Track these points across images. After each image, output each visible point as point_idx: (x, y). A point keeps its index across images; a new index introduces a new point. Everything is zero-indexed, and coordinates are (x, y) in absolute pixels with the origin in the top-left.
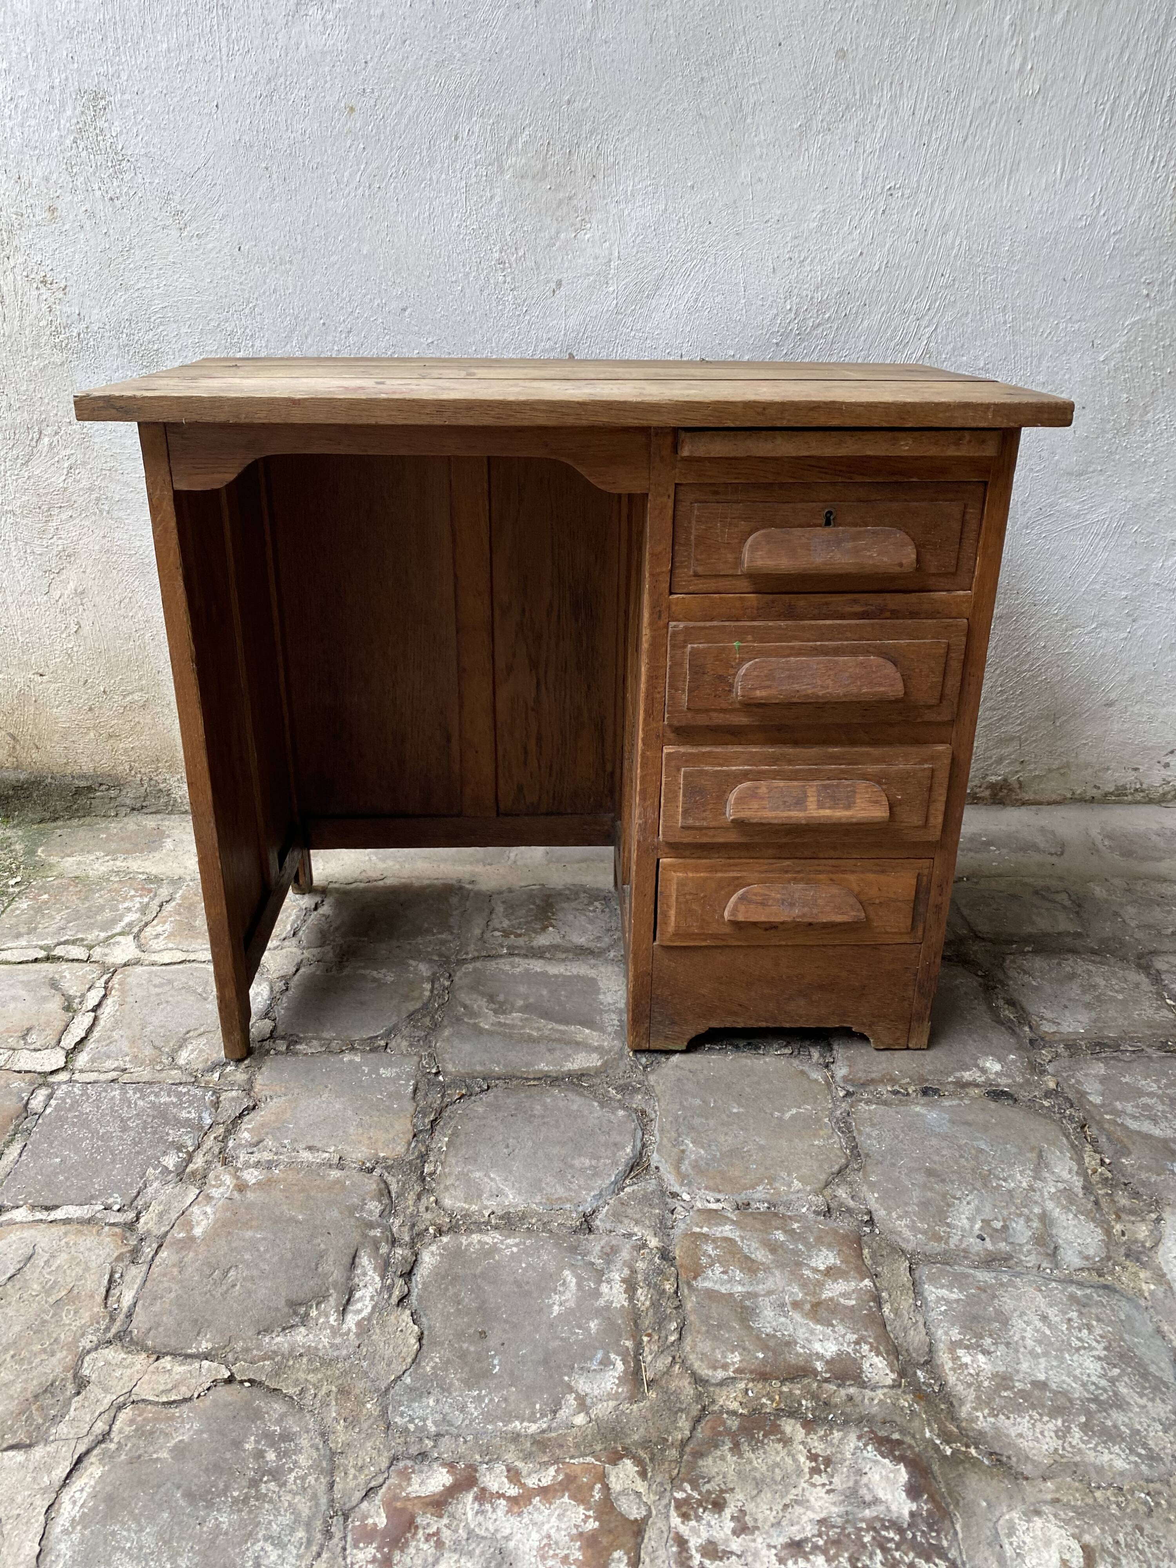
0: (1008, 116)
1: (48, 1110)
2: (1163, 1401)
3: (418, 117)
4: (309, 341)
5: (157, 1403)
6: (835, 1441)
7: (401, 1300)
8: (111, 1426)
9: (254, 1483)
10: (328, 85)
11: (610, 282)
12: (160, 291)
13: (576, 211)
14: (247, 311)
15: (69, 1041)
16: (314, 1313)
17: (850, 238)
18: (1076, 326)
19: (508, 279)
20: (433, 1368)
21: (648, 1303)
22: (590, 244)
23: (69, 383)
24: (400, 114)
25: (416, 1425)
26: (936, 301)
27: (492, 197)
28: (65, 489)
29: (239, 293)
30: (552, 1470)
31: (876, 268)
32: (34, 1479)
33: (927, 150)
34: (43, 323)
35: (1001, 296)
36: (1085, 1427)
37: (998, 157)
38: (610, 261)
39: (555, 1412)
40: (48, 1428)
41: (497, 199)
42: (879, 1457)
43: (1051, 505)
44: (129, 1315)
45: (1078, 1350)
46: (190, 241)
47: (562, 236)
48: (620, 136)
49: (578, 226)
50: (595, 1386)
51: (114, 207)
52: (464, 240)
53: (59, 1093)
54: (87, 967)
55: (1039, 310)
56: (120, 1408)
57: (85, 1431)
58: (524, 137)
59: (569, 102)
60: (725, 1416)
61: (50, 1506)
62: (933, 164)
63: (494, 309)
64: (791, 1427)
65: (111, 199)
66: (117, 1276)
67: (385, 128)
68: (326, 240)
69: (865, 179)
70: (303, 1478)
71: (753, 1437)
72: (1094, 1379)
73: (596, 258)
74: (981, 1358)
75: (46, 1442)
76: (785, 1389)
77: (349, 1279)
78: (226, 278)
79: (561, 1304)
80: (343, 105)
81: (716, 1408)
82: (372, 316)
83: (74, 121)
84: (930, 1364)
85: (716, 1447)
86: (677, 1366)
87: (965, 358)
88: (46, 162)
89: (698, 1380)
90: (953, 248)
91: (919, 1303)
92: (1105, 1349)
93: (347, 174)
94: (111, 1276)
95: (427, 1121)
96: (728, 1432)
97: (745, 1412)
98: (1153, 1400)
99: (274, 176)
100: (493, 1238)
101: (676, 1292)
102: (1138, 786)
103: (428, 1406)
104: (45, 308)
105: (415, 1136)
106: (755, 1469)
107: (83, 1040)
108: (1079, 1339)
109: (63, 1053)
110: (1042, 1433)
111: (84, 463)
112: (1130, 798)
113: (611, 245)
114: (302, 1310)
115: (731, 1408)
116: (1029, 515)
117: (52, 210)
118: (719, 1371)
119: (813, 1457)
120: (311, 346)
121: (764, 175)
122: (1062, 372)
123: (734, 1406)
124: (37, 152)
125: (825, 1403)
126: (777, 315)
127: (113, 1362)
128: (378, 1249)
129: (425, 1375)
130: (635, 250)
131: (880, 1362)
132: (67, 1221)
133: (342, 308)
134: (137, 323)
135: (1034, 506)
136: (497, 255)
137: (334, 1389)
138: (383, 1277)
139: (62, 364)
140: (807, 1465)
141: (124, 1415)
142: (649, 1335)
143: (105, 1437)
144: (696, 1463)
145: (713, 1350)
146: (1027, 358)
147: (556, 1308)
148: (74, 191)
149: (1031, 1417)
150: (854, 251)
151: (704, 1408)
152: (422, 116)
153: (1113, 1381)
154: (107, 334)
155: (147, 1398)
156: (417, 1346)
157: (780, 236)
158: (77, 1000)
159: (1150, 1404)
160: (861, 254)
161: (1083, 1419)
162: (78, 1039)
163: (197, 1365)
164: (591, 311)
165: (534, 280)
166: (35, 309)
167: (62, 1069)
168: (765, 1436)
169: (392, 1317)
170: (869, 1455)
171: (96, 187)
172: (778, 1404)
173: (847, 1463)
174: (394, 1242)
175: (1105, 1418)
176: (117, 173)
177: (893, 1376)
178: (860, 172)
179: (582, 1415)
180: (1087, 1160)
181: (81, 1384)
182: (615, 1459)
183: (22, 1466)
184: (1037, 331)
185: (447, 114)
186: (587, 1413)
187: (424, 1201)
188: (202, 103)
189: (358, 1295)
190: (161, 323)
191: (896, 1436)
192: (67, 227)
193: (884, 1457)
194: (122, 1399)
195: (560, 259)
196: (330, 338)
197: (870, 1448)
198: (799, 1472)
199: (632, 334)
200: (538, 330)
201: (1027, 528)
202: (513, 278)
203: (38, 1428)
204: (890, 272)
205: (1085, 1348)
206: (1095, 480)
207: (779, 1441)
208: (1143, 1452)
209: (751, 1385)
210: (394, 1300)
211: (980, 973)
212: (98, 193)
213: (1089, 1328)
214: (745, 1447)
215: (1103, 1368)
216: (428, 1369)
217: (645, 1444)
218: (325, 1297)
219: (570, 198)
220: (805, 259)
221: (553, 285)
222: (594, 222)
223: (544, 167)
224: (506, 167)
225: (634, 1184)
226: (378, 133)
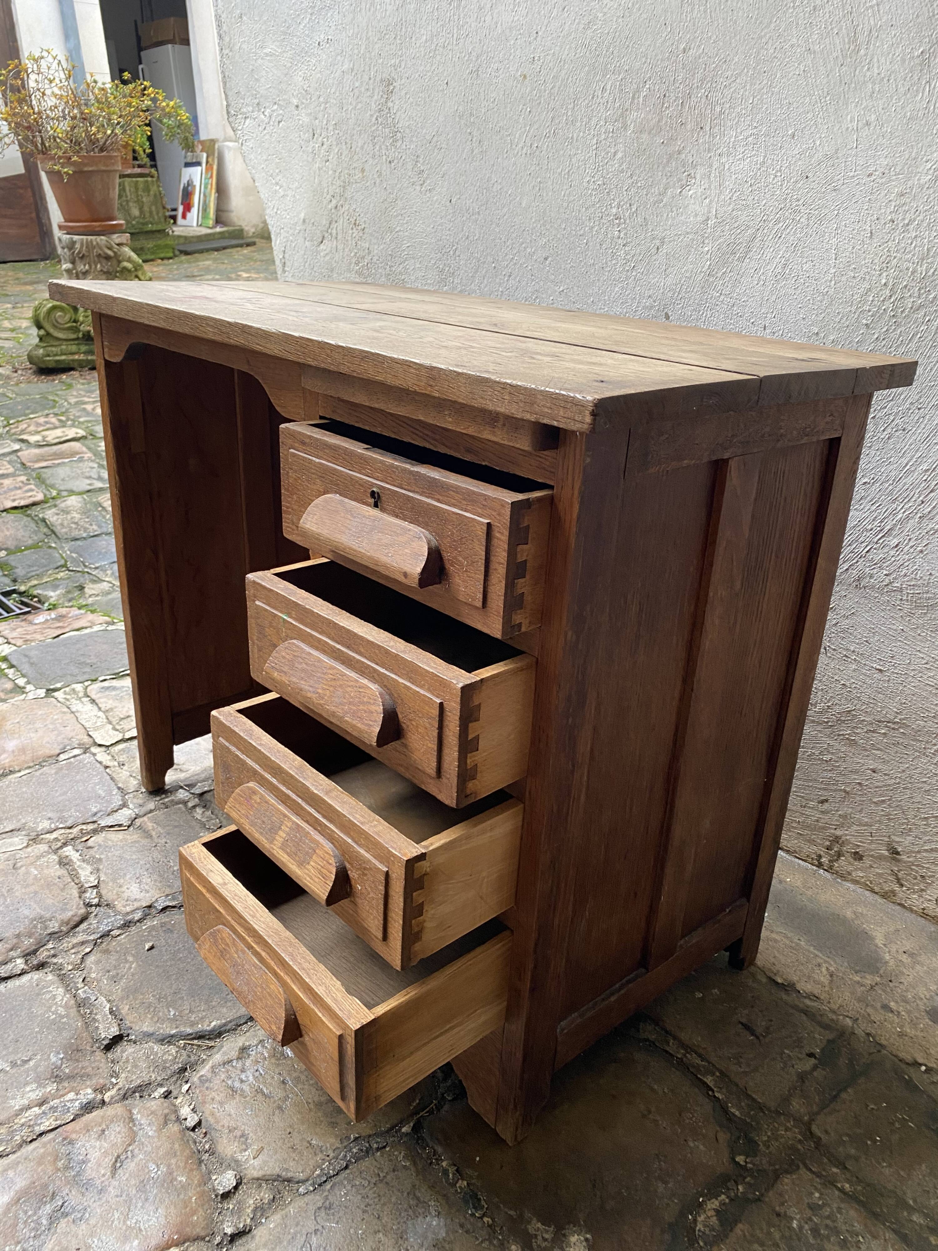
3: (568, 79)
4: (485, 281)
10: (512, 57)
11: (706, 241)
12: (407, 233)
13: (684, 166)
14: (451, 253)
19: (622, 235)
27: (615, 153)
29: (448, 237)
34: (352, 254)
38: (708, 219)
41: (620, 155)
46: (425, 194)
47: (670, 192)
48: (727, 83)
49: (684, 182)
51: (393, 167)
52: (591, 195)
58: (645, 92)
59: (684, 51)
63: (609, 264)
65: (390, 162)
67: (545, 92)
68: (501, 194)
73: (696, 215)
78: (442, 225)
80: (519, 73)
82: (524, 263)
83: (377, 103)
93: (517, 135)
99: (474, 140)
104: (354, 243)
113: (711, 202)
117: (363, 171)
124: (360, 128)
126: (870, 290)
130: (730, 208)
133: (507, 254)
136: (614, 210)
148: (374, 156)
154: (380, 265)
157: (883, 193)
164: (686, 271)
165: (642, 237)
166: (349, 244)
171: (384, 153)
176: (395, 141)
185: (589, 72)
188: (439, 81)
190: (406, 259)
192: (369, 183)
195: (665, 215)
199: (722, 297)
200: (642, 286)
202: (626, 234)
212: (384, 158)
219: (679, 153)
220: (911, 221)
221: (657, 242)
222: (698, 176)
223: (659, 121)
224: (629, 123)
225: (184, 1048)
226: (540, 97)
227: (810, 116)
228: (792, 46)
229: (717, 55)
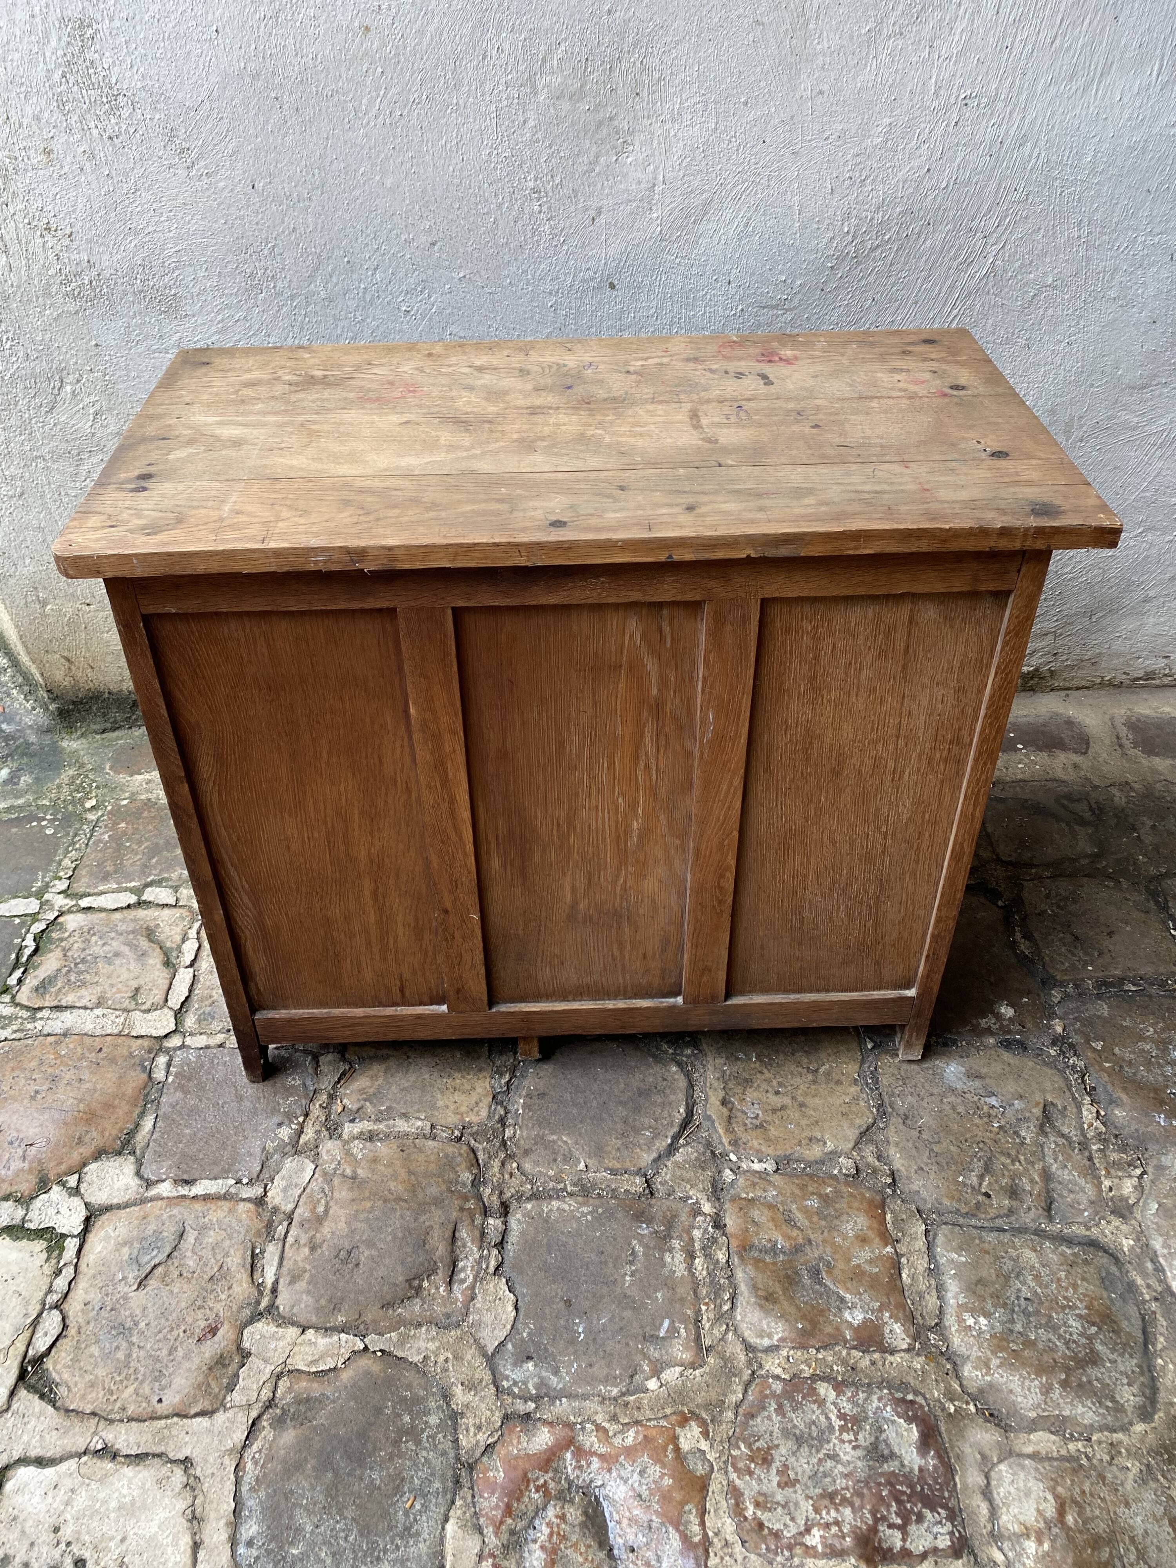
0: (1104, 12)
1: (170, 1079)
2: (1131, 1356)
3: (441, 35)
4: (334, 280)
5: (309, 1373)
6: (860, 1402)
7: (497, 1269)
8: (274, 1393)
9: (397, 1443)
11: (654, 208)
12: (171, 234)
13: (617, 133)
14: (266, 252)
15: (175, 1001)
16: (426, 1284)
17: (918, 153)
18: (1157, 239)
19: (544, 208)
20: (529, 1334)
21: (704, 1273)
22: (633, 169)
23: (85, 331)
24: (421, 32)
25: (520, 1388)
26: (1006, 217)
27: (525, 122)
28: (93, 434)
29: (256, 233)
30: (631, 1433)
31: (944, 185)
32: (220, 1441)
33: (1010, 53)
34: (52, 272)
35: (1078, 210)
36: (1065, 1384)
37: (1088, 60)
38: (654, 185)
39: (632, 1376)
40: (224, 1398)
41: (531, 123)
42: (896, 1418)
43: (1110, 418)
44: (274, 1290)
45: (1063, 1308)
46: (199, 180)
47: (602, 160)
48: (667, 48)
49: (620, 149)
50: (664, 1352)
51: (114, 146)
52: (495, 169)
53: (177, 1060)
54: (177, 912)
55: (1117, 224)
56: (279, 1377)
57: (254, 1399)
58: (559, 54)
59: (609, 12)
60: (771, 1380)
61: (237, 1466)
62: (1014, 69)
63: (529, 241)
64: (824, 1390)
65: (110, 138)
66: (258, 1251)
67: (405, 48)
68: (346, 174)
69: (938, 88)
70: (433, 1437)
71: (794, 1400)
72: (1075, 1337)
73: (639, 183)
74: (983, 1321)
75: (226, 1410)
76: (820, 1356)
77: (453, 1251)
78: (242, 218)
79: (632, 1275)
80: (356, 24)
81: (763, 1372)
82: (399, 252)
83: (60, 53)
84: (939, 1327)
85: (764, 1408)
86: (731, 1334)
87: (1032, 276)
88: (35, 99)
89: (749, 1348)
90: (1029, 161)
91: (932, 1266)
92: (1086, 1307)
93: (365, 101)
94: (253, 1252)
95: (503, 1081)
96: (773, 1395)
97: (787, 1377)
98: (1122, 1355)
99: (285, 107)
100: (570, 1205)
101: (728, 1262)
102: (1167, 671)
103: (528, 1370)
104: (51, 256)
105: (494, 1098)
106: (795, 1427)
107: (187, 998)
108: (1065, 1298)
109: (172, 1013)
110: (1029, 1389)
111: (110, 409)
112: (1157, 682)
113: (656, 168)
114: (416, 1283)
115: (776, 1373)
116: (1084, 429)
117: (48, 152)
118: (766, 1339)
119: (842, 1416)
120: (337, 284)
121: (826, 88)
122: (1136, 287)
123: (778, 1371)
124: (23, 89)
125: (853, 1368)
126: (833, 238)
127: (267, 1335)
128: (473, 1221)
129: (522, 1340)
130: (681, 174)
131: (897, 1328)
132: (206, 1198)
133: (367, 245)
134: (151, 268)
135: (1091, 420)
136: (531, 184)
137: (450, 1356)
138: (481, 1248)
139: (77, 313)
140: (837, 1423)
141: (283, 1384)
142: (707, 1304)
143: (270, 1404)
144: (747, 1423)
145: (760, 1320)
146: (1099, 273)
147: (628, 1278)
148: (69, 130)
149: (1021, 1376)
150: (920, 168)
151: (753, 1373)
152: (445, 34)
153: (1090, 1338)
154: (120, 281)
155: (300, 1367)
156: (514, 1313)
157: (840, 154)
158: (174, 954)
159: (1119, 1359)
160: (929, 170)
161: (1063, 1376)
162: (183, 999)
163: (336, 1338)
164: (633, 239)
165: (572, 209)
166: (41, 257)
167: (174, 1032)
168: (803, 1398)
169: (491, 1285)
170: (887, 1415)
171: (92, 125)
172: (815, 1370)
173: (870, 1421)
174: (486, 1212)
175: (1082, 1374)
176: (114, 110)
177: (908, 1340)
178: (933, 80)
179: (655, 1379)
180: (1085, 1113)
181: (245, 1355)
182: (684, 1421)
183: (209, 1431)
184: (1113, 246)
185: (473, 30)
186: (658, 1378)
187: (508, 1167)
188: (200, 28)
189: (461, 1264)
190: (176, 268)
191: (910, 1397)
192: (66, 169)
193: (899, 1417)
194: (279, 1369)
195: (600, 185)
196: (354, 277)
197: (888, 1408)
198: (831, 1427)
199: (678, 260)
200: (577, 259)
201: (1082, 441)
202: (550, 208)
203: (216, 1396)
204: (959, 189)
205: (1070, 1307)
206: (1157, 392)
207: (815, 1402)
208: (1110, 1404)
209: (792, 1352)
210: (491, 1269)
211: (1000, 903)
212: (95, 132)
213: (1075, 1286)
214: (787, 1408)
215: (1083, 1327)
216: (525, 1335)
217: (708, 1406)
218: (434, 1271)
219: (611, 119)
220: (867, 177)
221: (593, 213)
222: (637, 144)
223: (582, 86)
224: (540, 87)
225: (687, 1144)
226: (397, 55)
227: (763, 84)
228: (739, 17)
229: (651, 19)
